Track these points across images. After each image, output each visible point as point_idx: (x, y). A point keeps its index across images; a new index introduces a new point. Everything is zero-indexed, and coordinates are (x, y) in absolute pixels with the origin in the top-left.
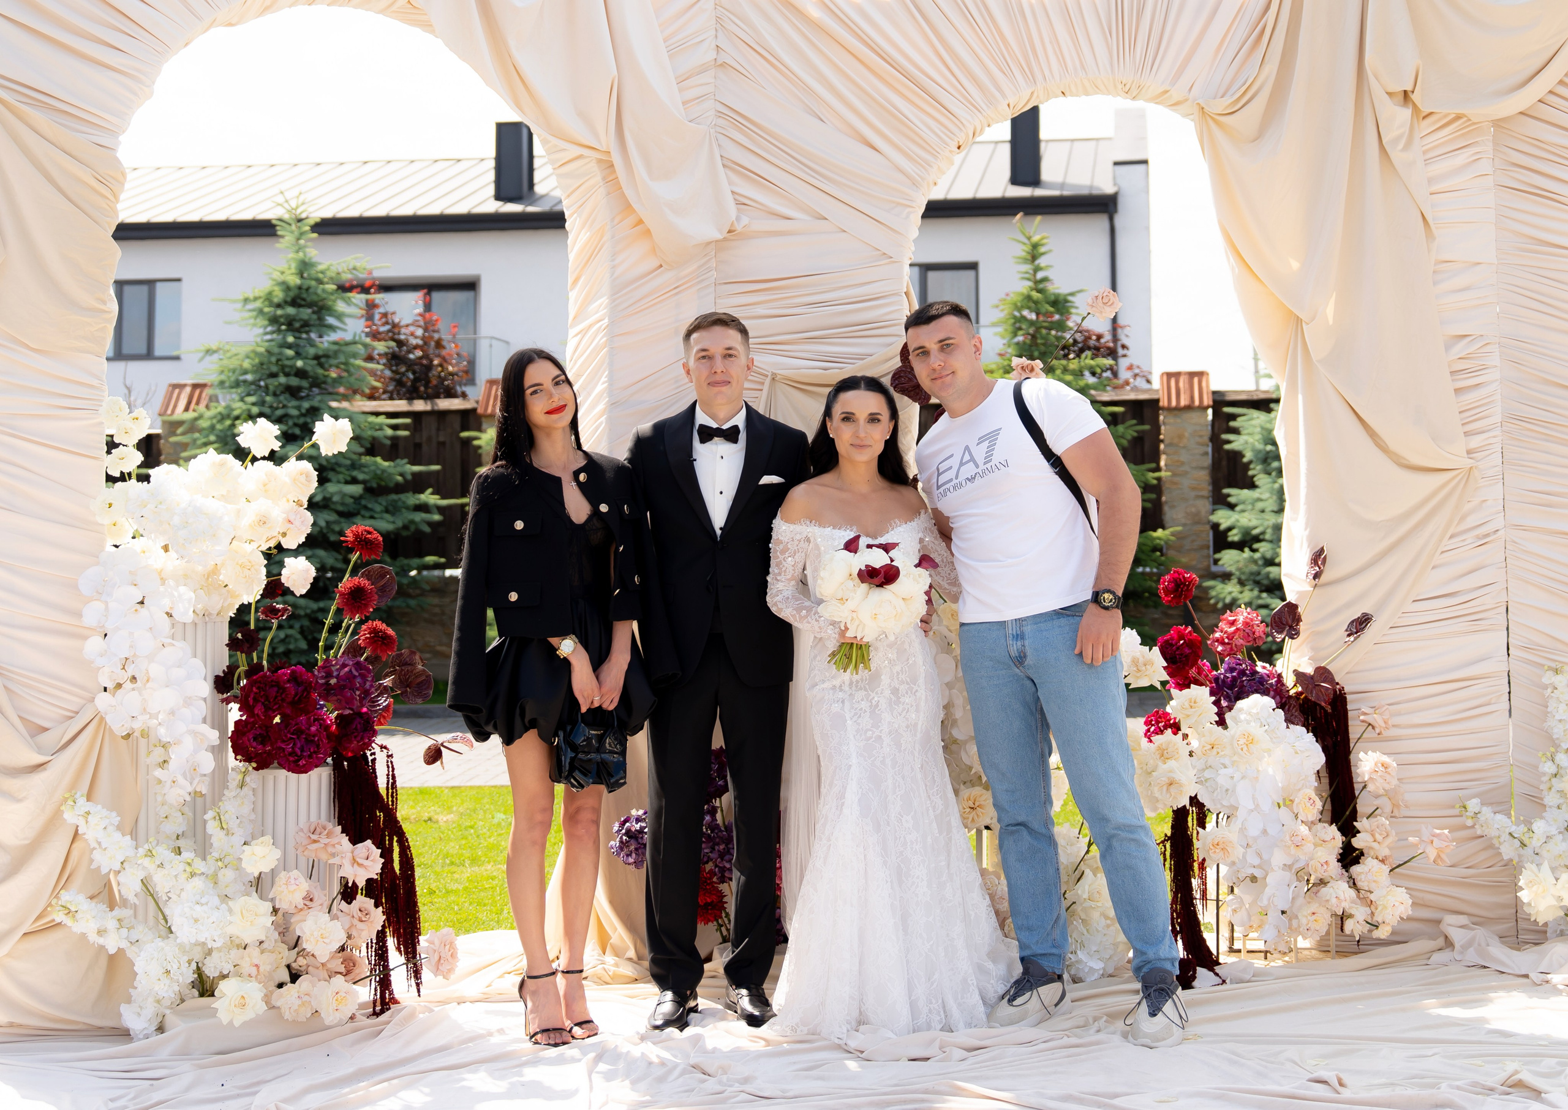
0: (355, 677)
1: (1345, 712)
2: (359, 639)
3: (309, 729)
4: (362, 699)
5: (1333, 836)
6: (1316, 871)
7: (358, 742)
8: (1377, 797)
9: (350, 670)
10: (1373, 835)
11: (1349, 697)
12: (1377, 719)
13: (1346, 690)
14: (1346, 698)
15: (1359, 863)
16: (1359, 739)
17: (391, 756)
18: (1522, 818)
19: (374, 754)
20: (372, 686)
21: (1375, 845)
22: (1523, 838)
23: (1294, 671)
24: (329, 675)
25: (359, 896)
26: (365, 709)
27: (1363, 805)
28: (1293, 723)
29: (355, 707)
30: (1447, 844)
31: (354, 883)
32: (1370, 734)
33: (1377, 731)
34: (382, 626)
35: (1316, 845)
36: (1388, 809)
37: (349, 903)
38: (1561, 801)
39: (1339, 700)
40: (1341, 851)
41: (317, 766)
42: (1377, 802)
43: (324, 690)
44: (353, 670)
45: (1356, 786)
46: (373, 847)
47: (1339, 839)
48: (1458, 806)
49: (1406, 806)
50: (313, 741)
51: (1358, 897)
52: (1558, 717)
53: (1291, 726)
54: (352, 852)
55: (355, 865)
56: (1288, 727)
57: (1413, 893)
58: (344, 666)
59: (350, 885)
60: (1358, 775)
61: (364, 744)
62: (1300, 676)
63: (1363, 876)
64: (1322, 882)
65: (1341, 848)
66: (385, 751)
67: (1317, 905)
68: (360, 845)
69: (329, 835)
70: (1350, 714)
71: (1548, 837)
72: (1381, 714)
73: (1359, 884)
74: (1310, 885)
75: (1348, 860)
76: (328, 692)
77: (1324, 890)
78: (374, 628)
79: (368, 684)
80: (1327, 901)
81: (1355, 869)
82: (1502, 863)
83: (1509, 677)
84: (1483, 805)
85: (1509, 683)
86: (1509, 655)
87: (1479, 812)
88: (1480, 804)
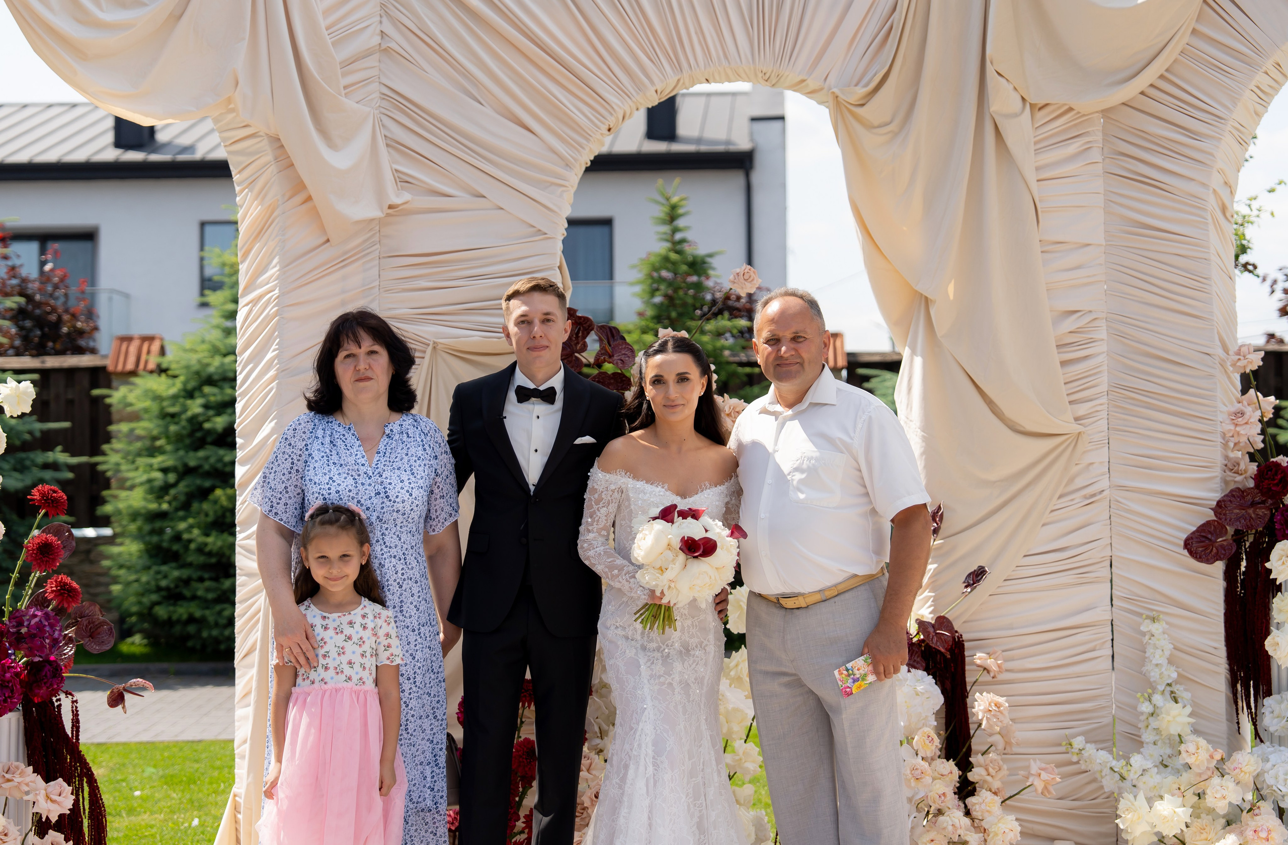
0: (45, 626)
1: (963, 657)
2: (45, 592)
3: (4, 676)
4: (51, 647)
5: (950, 768)
6: (934, 802)
7: (48, 688)
8: (991, 735)
9: (40, 620)
10: (987, 770)
11: (966, 644)
12: (990, 663)
13: (965, 637)
14: (963, 645)
15: (974, 795)
16: (975, 682)
17: (76, 701)
18: (1121, 753)
19: (59, 700)
20: (60, 635)
21: (989, 778)
22: (1122, 771)
23: (917, 620)
24: (20, 624)
25: (50, 831)
26: (52, 657)
27: (977, 744)
28: (915, 668)
29: (43, 655)
30: (1052, 776)
31: (47, 818)
32: (986, 678)
33: (992, 674)
34: (68, 580)
35: (934, 779)
36: (1001, 746)
37: (42, 838)
38: (1157, 738)
39: (957, 647)
40: (958, 785)
41: (11, 711)
42: (991, 740)
43: (15, 638)
44: (43, 620)
45: (971, 726)
46: (65, 784)
47: (956, 772)
48: (1064, 743)
49: (1018, 744)
50: (7, 687)
51: (973, 825)
52: (1154, 662)
53: (913, 670)
54: (46, 790)
55: (49, 801)
56: (909, 671)
57: (1023, 823)
58: (35, 616)
59: (44, 820)
60: (974, 714)
61: (53, 690)
62: (921, 624)
63: (977, 807)
64: (940, 812)
65: (958, 782)
66: (70, 697)
67: (935, 833)
68: (52, 783)
69: (22, 774)
70: (967, 659)
71: (1144, 770)
72: (996, 659)
73: (974, 814)
74: (930, 816)
75: (964, 793)
76: (18, 641)
77: (941, 818)
78: (60, 582)
79: (56, 634)
80: (944, 829)
81: (970, 801)
82: (1105, 796)
83: (1112, 625)
84: (1087, 742)
85: (1112, 631)
86: (1112, 605)
87: (1083, 749)
88: (1084, 742)
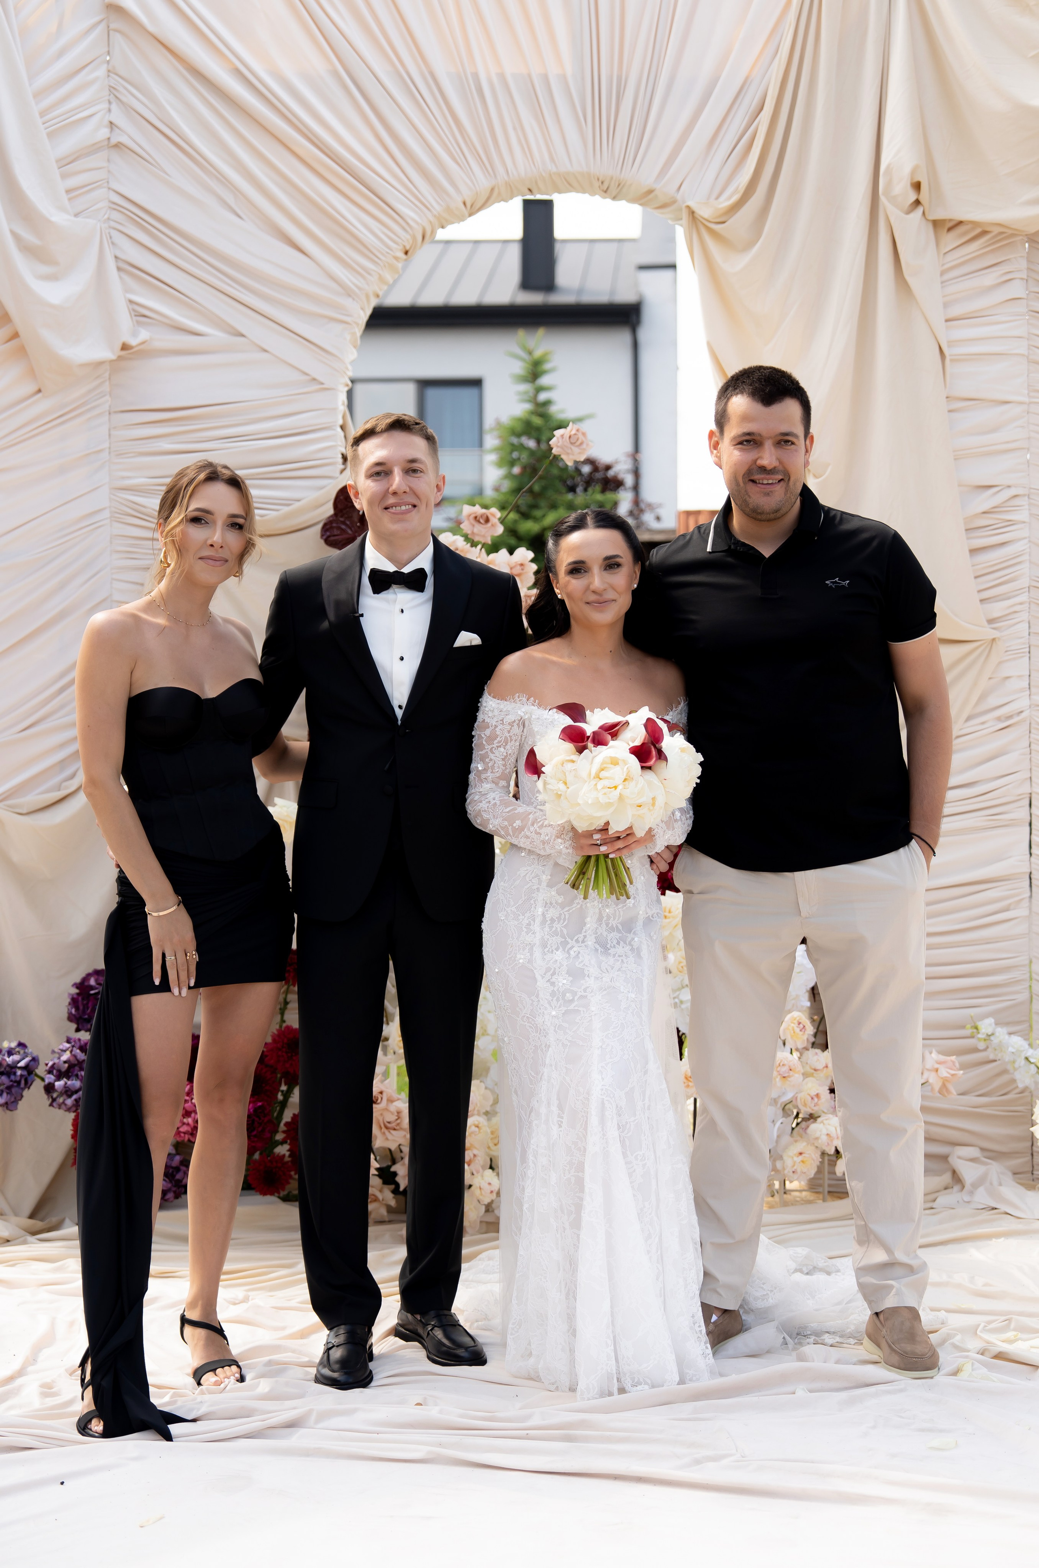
6: (805, 1105)
30: (952, 1072)
35: (805, 1076)
48: (968, 1026)
64: (812, 1117)
67: (805, 1144)
74: (799, 1121)
77: (814, 1126)
80: (817, 1138)
82: (1017, 1091)
83: (1030, 879)
84: (997, 1024)
85: (1031, 886)
86: (1031, 854)
87: (993, 1034)
88: (994, 1025)
